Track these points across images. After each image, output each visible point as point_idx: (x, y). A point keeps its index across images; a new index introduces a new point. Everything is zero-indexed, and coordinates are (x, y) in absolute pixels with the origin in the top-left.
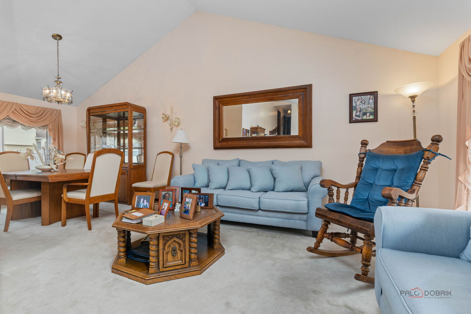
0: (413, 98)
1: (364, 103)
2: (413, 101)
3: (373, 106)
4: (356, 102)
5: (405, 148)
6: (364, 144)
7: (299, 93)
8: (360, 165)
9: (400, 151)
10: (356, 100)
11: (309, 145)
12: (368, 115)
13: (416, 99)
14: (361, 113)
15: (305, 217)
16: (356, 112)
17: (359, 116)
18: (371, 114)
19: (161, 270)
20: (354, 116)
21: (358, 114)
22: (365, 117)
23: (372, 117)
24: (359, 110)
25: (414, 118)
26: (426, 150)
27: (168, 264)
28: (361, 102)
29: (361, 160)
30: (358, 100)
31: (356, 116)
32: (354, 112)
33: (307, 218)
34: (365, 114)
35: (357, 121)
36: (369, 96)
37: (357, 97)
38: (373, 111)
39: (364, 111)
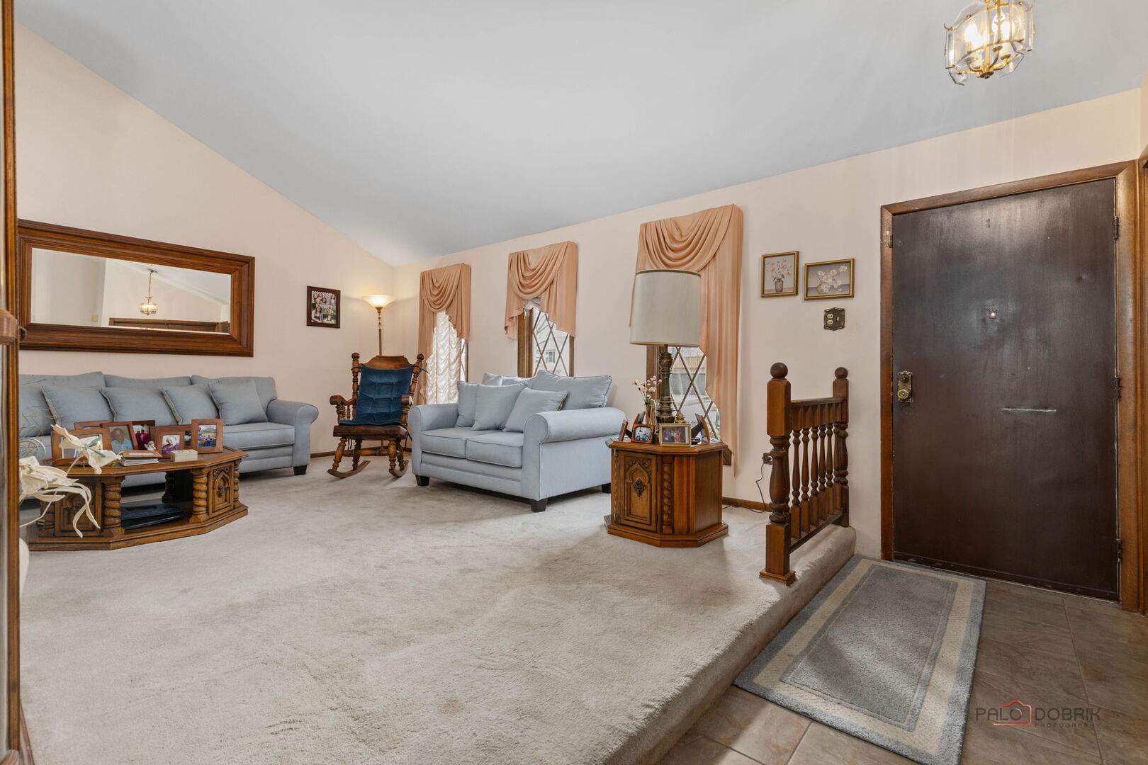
0: (379, 309)
1: (325, 302)
2: (379, 313)
3: (335, 307)
4: (315, 299)
5: (395, 364)
6: (355, 357)
7: (234, 267)
8: (355, 381)
9: (391, 366)
10: (316, 296)
11: (248, 353)
12: (329, 317)
13: (382, 311)
14: (322, 315)
15: (289, 450)
16: (316, 313)
17: (318, 318)
18: (332, 318)
19: (211, 516)
20: (313, 317)
21: (318, 315)
22: (325, 321)
23: (333, 322)
24: (318, 309)
25: (380, 330)
26: (414, 366)
27: (217, 507)
28: (322, 300)
29: (355, 375)
30: (318, 297)
31: (315, 317)
32: (313, 312)
33: (293, 452)
34: (325, 316)
35: (316, 324)
36: (330, 294)
37: (317, 293)
38: (335, 314)
39: (325, 312)
